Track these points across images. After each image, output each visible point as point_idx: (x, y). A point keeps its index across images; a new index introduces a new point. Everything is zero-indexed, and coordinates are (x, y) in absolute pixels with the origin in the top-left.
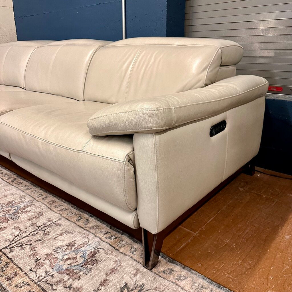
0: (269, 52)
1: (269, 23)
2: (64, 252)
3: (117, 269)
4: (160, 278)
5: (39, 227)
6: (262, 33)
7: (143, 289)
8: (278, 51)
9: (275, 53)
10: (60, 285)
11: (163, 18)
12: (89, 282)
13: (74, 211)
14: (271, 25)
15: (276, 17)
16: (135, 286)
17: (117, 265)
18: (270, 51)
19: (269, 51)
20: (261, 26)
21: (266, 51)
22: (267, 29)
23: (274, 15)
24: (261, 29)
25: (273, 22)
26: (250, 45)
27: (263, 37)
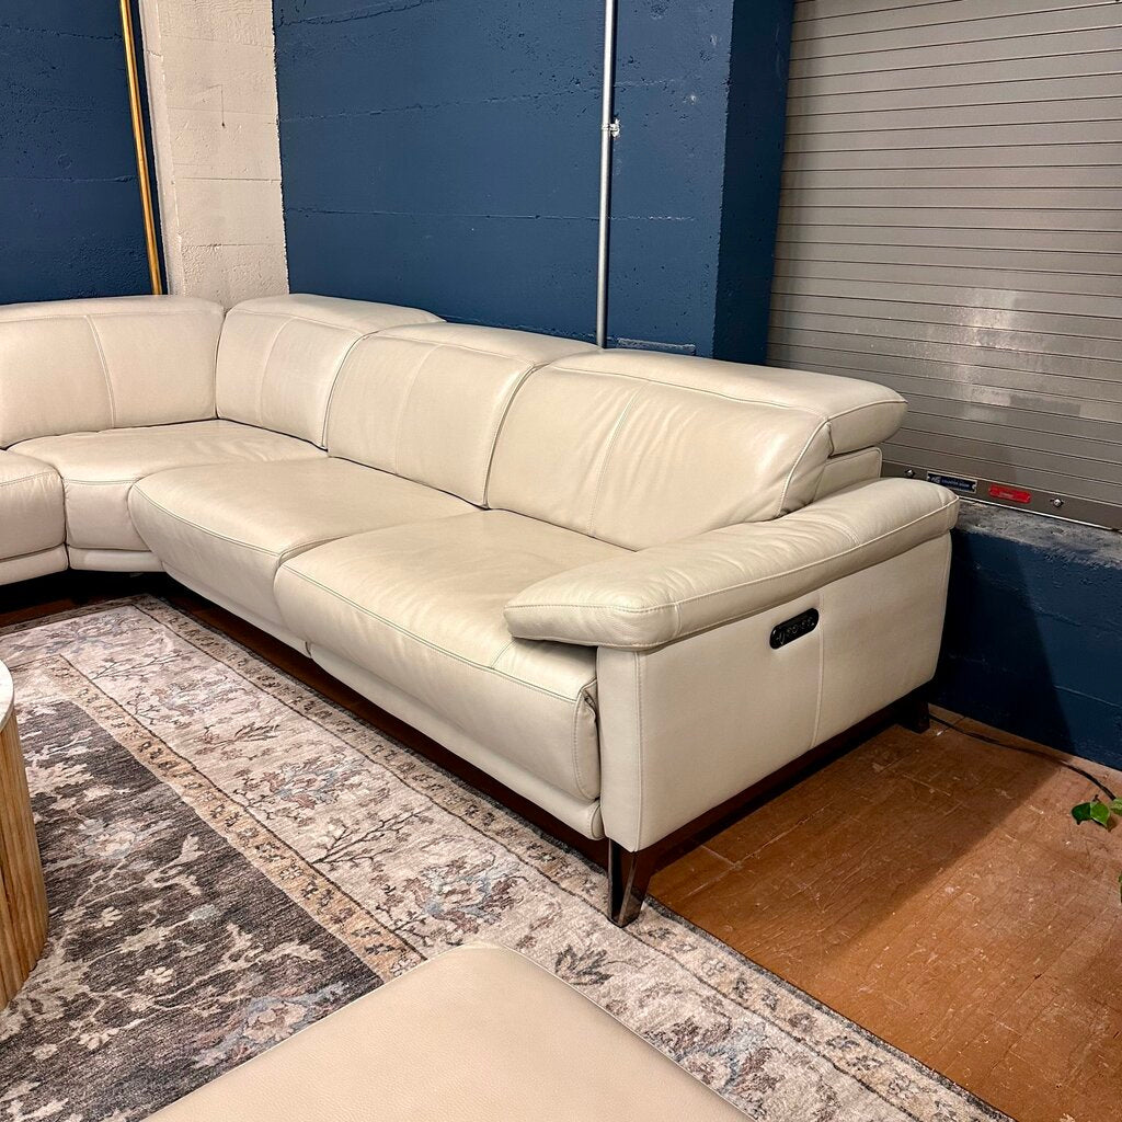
0: (997, 394)
1: (998, 317)
2: (443, 878)
3: (553, 919)
4: (640, 944)
5: (384, 823)
6: (979, 341)
7: (604, 960)
8: (1021, 394)
9: (1013, 398)
10: (440, 939)
14: (1003, 322)
15: (1017, 302)
16: (588, 952)
17: (554, 911)
18: (1000, 391)
19: (996, 390)
20: (978, 322)
21: (990, 389)
22: (992, 333)
23: (1009, 298)
24: (975, 330)
25: (1009, 315)
26: (947, 368)
27: (982, 352)
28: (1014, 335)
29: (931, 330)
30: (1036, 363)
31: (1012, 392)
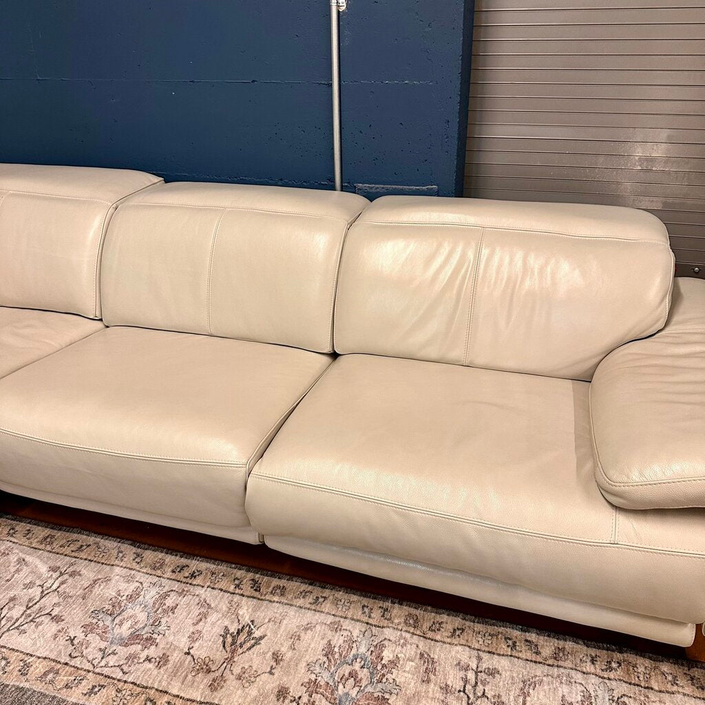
0: (652, 201)
1: (655, 148)
5: (464, 692)
6: (640, 165)
8: (671, 200)
9: (665, 204)
11: (447, 137)
13: (478, 627)
14: (659, 151)
15: (669, 137)
18: (655, 199)
19: (651, 199)
20: (639, 152)
21: (647, 199)
22: (651, 160)
23: (664, 134)
24: (637, 158)
25: (664, 146)
27: (642, 173)
28: (668, 160)
29: (601, 159)
30: (684, 178)
31: (664, 199)
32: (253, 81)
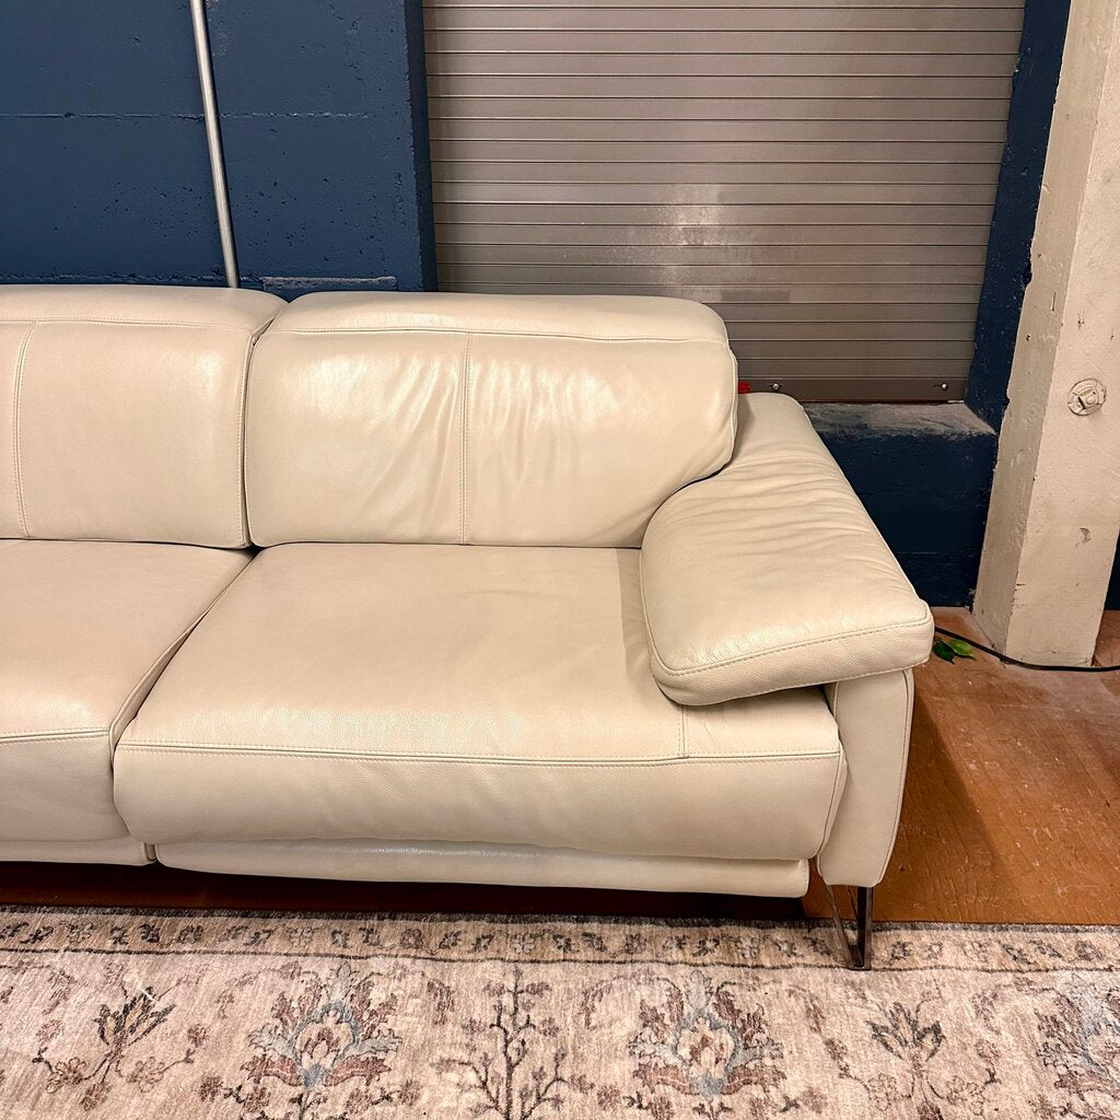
0: (708, 291)
1: (703, 213)
2: (663, 1043)
3: (815, 1007)
4: (904, 974)
5: (499, 1025)
6: (686, 239)
7: (909, 1012)
8: (731, 289)
9: (724, 294)
10: (770, 1114)
11: (401, 201)
12: (807, 1066)
13: (514, 928)
14: (709, 217)
15: (720, 195)
16: (890, 1016)
17: (805, 998)
18: (710, 288)
19: (706, 288)
20: (682, 219)
21: (699, 288)
22: (699, 230)
23: (714, 192)
24: (681, 228)
25: (714, 210)
26: (652, 271)
27: (689, 251)
28: (723, 229)
29: (632, 232)
30: (746, 255)
31: (723, 288)
32: (68, 115)
